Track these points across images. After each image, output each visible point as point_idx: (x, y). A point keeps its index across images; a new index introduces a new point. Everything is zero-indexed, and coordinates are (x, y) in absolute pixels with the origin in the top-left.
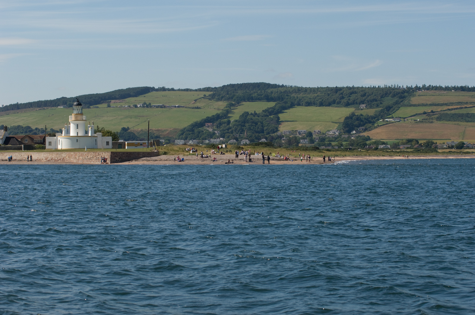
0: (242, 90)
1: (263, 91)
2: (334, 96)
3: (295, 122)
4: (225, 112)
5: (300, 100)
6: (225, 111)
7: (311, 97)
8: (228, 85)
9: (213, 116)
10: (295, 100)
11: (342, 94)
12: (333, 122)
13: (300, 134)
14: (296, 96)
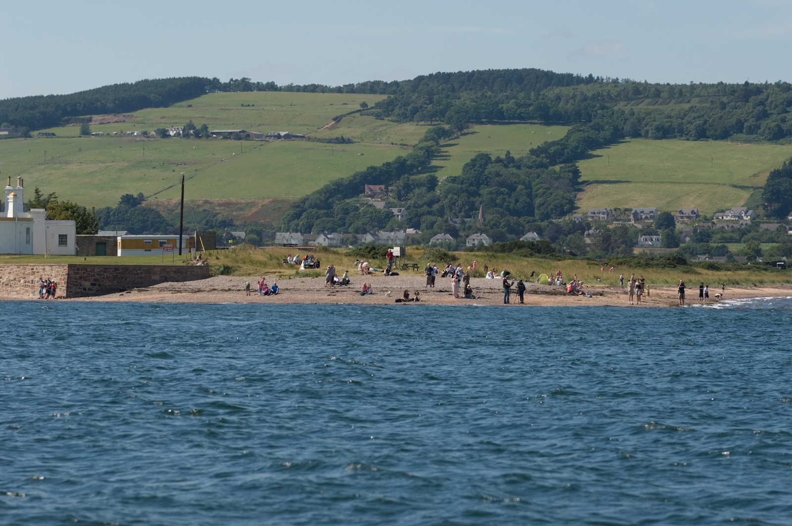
0: (471, 90)
1: (533, 93)
2: (739, 111)
3: (624, 185)
4: (421, 153)
5: (639, 120)
6: (423, 152)
7: (673, 114)
8: (431, 75)
9: (388, 164)
10: (626, 120)
11: (762, 103)
12: (735, 186)
13: (637, 218)
14: (627, 109)
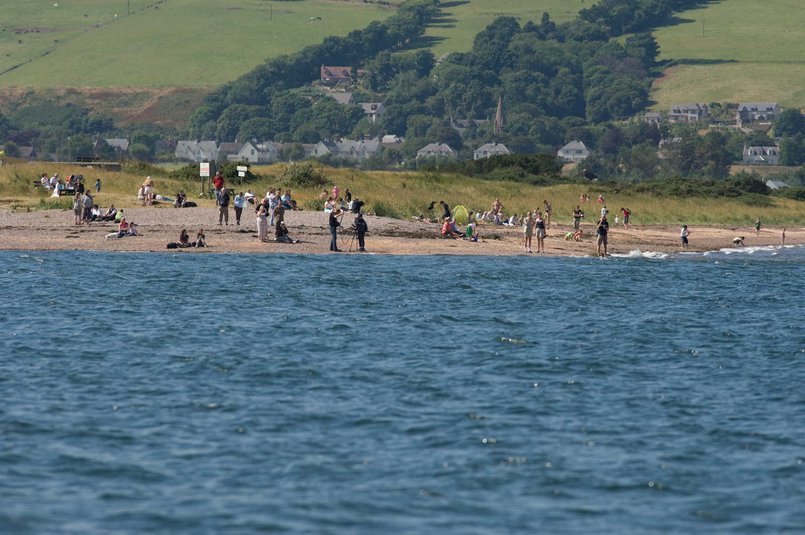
4: (410, 16)
6: (412, 14)
13: (746, 121)
